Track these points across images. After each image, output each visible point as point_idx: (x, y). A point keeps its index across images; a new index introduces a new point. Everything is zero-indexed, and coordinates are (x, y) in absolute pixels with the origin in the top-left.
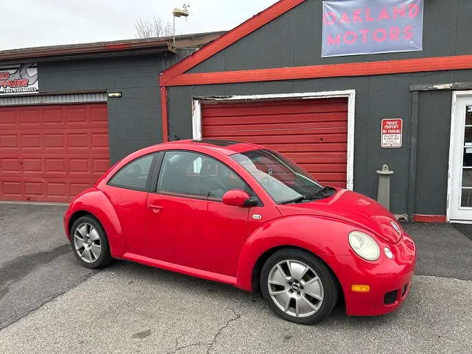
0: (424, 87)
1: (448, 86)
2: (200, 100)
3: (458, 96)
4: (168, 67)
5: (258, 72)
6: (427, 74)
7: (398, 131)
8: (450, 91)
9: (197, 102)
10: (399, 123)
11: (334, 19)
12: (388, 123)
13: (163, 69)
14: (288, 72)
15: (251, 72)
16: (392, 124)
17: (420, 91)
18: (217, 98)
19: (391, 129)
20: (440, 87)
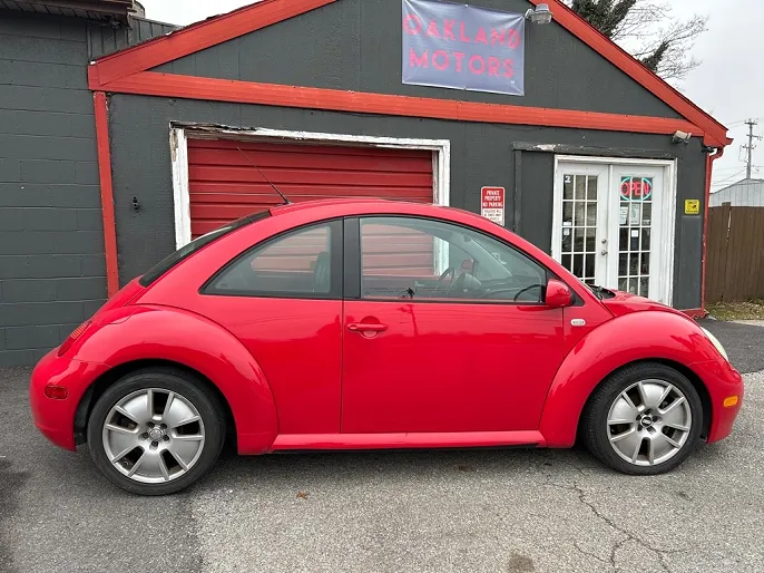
0: (528, 145)
1: (551, 147)
2: (187, 128)
3: (559, 162)
4: (107, 51)
5: (303, 90)
6: (530, 128)
7: (500, 204)
8: (551, 154)
9: (180, 132)
10: (501, 194)
11: (418, 27)
12: (489, 192)
13: (98, 53)
14: (354, 99)
15: (291, 89)
16: (493, 194)
17: (523, 151)
18: (226, 128)
19: (492, 201)
20: (544, 148)
